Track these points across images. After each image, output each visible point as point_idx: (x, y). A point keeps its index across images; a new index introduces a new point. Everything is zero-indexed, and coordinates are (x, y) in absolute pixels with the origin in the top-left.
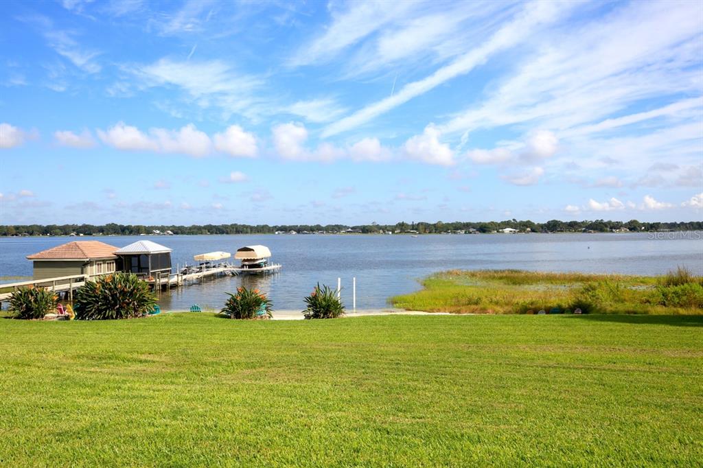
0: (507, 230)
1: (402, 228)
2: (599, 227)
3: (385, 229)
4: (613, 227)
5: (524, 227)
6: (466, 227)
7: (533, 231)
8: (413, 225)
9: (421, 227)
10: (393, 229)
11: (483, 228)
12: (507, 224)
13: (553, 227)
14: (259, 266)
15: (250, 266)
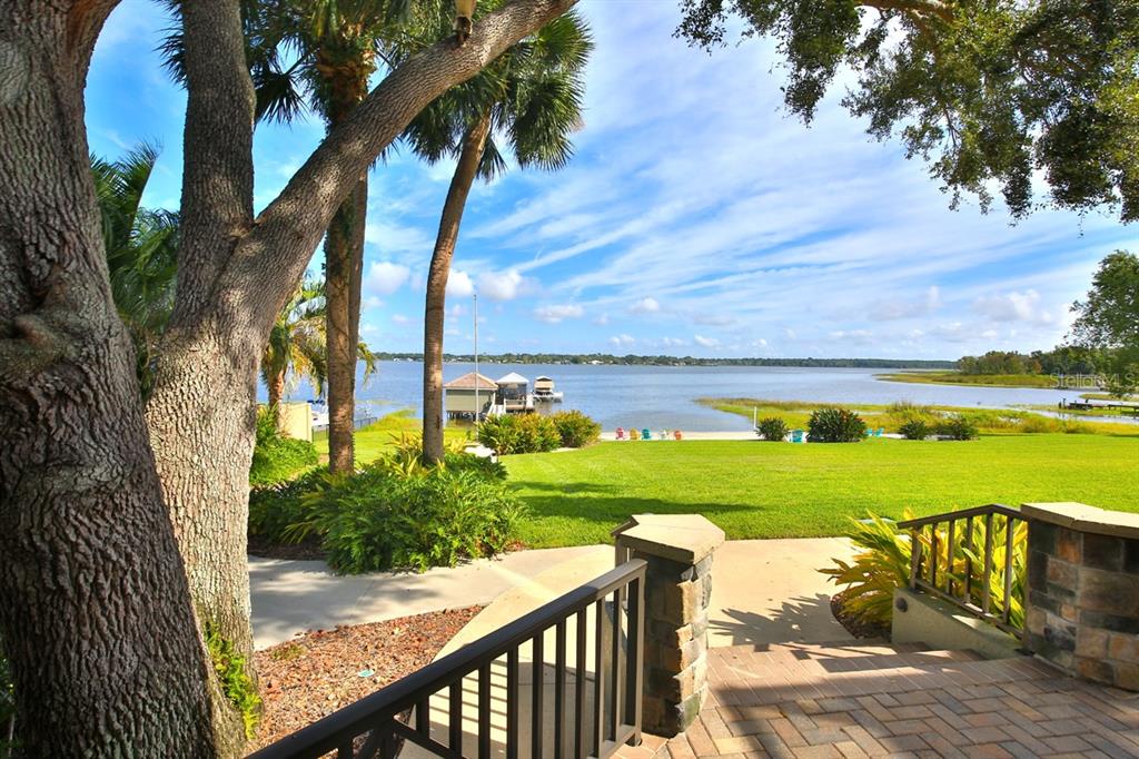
0: (595, 362)
2: (663, 361)
4: (675, 361)
5: (607, 359)
6: (561, 358)
7: (615, 363)
8: (518, 355)
9: (526, 358)
10: (501, 358)
11: (575, 360)
12: (594, 357)
13: (630, 360)
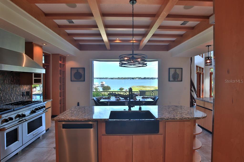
0: (137, 79)
1: (119, 78)
3: (116, 78)
5: (140, 78)
7: (141, 79)
12: (137, 78)
14: (104, 85)
15: (103, 85)
